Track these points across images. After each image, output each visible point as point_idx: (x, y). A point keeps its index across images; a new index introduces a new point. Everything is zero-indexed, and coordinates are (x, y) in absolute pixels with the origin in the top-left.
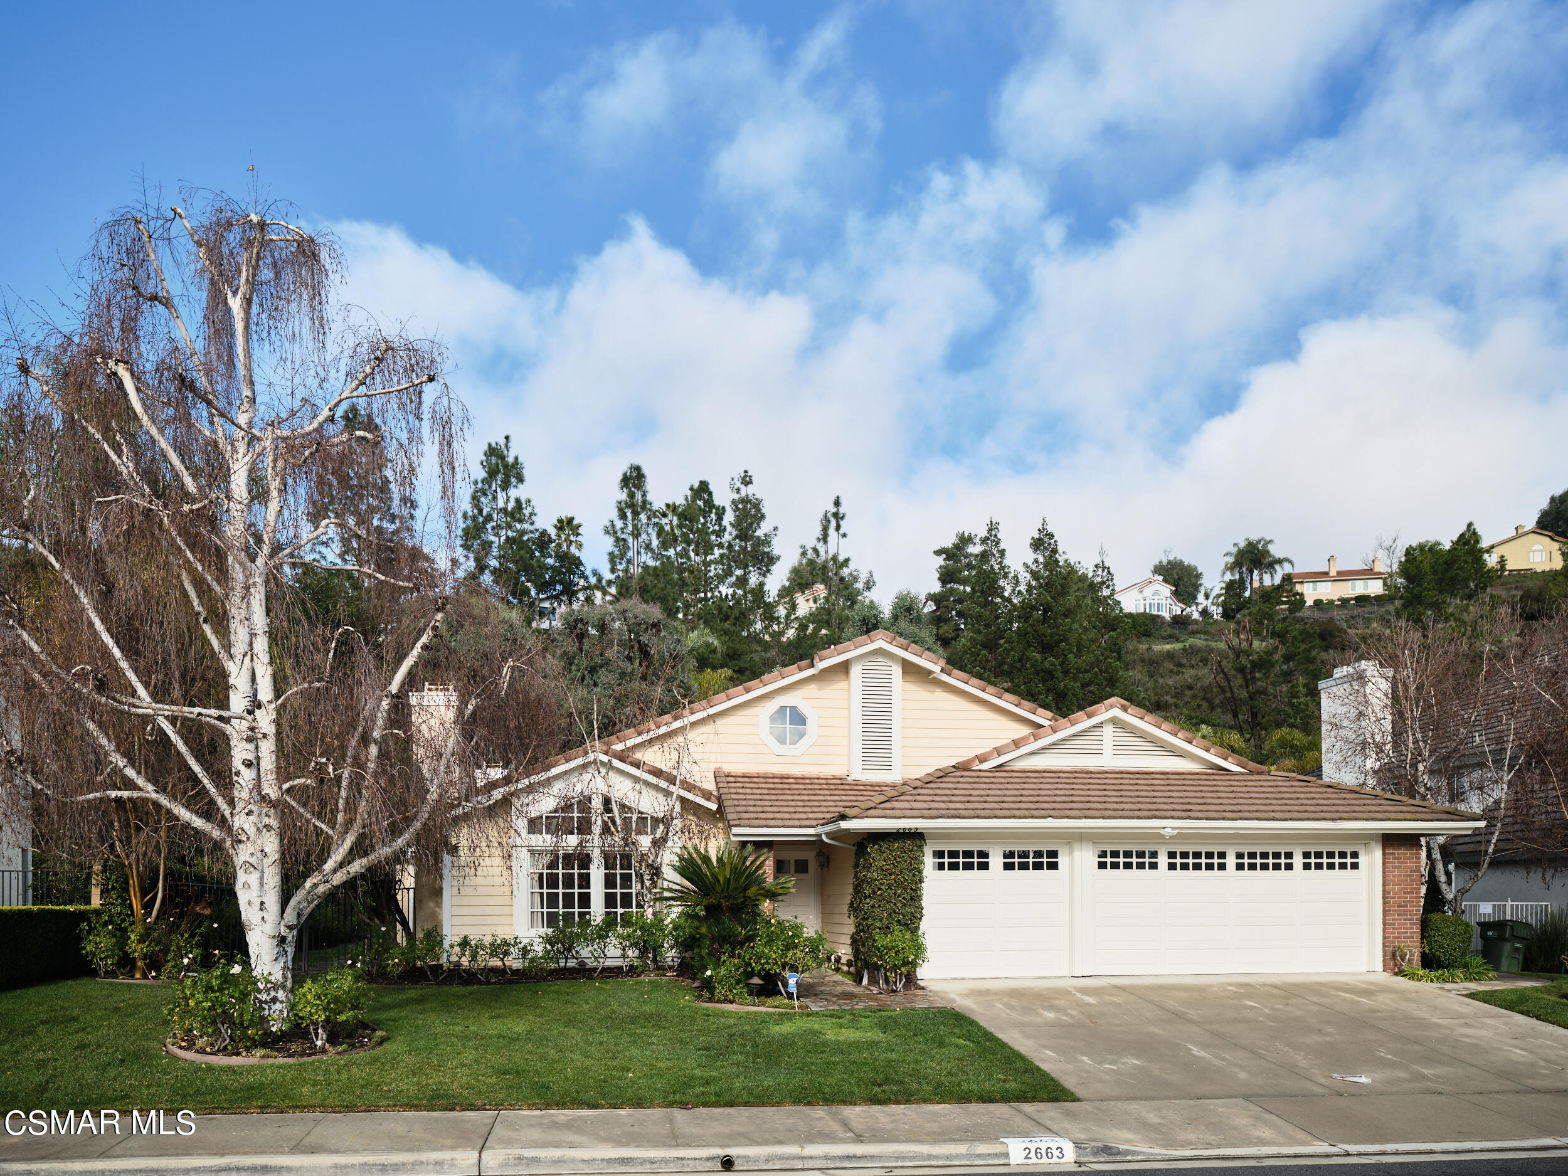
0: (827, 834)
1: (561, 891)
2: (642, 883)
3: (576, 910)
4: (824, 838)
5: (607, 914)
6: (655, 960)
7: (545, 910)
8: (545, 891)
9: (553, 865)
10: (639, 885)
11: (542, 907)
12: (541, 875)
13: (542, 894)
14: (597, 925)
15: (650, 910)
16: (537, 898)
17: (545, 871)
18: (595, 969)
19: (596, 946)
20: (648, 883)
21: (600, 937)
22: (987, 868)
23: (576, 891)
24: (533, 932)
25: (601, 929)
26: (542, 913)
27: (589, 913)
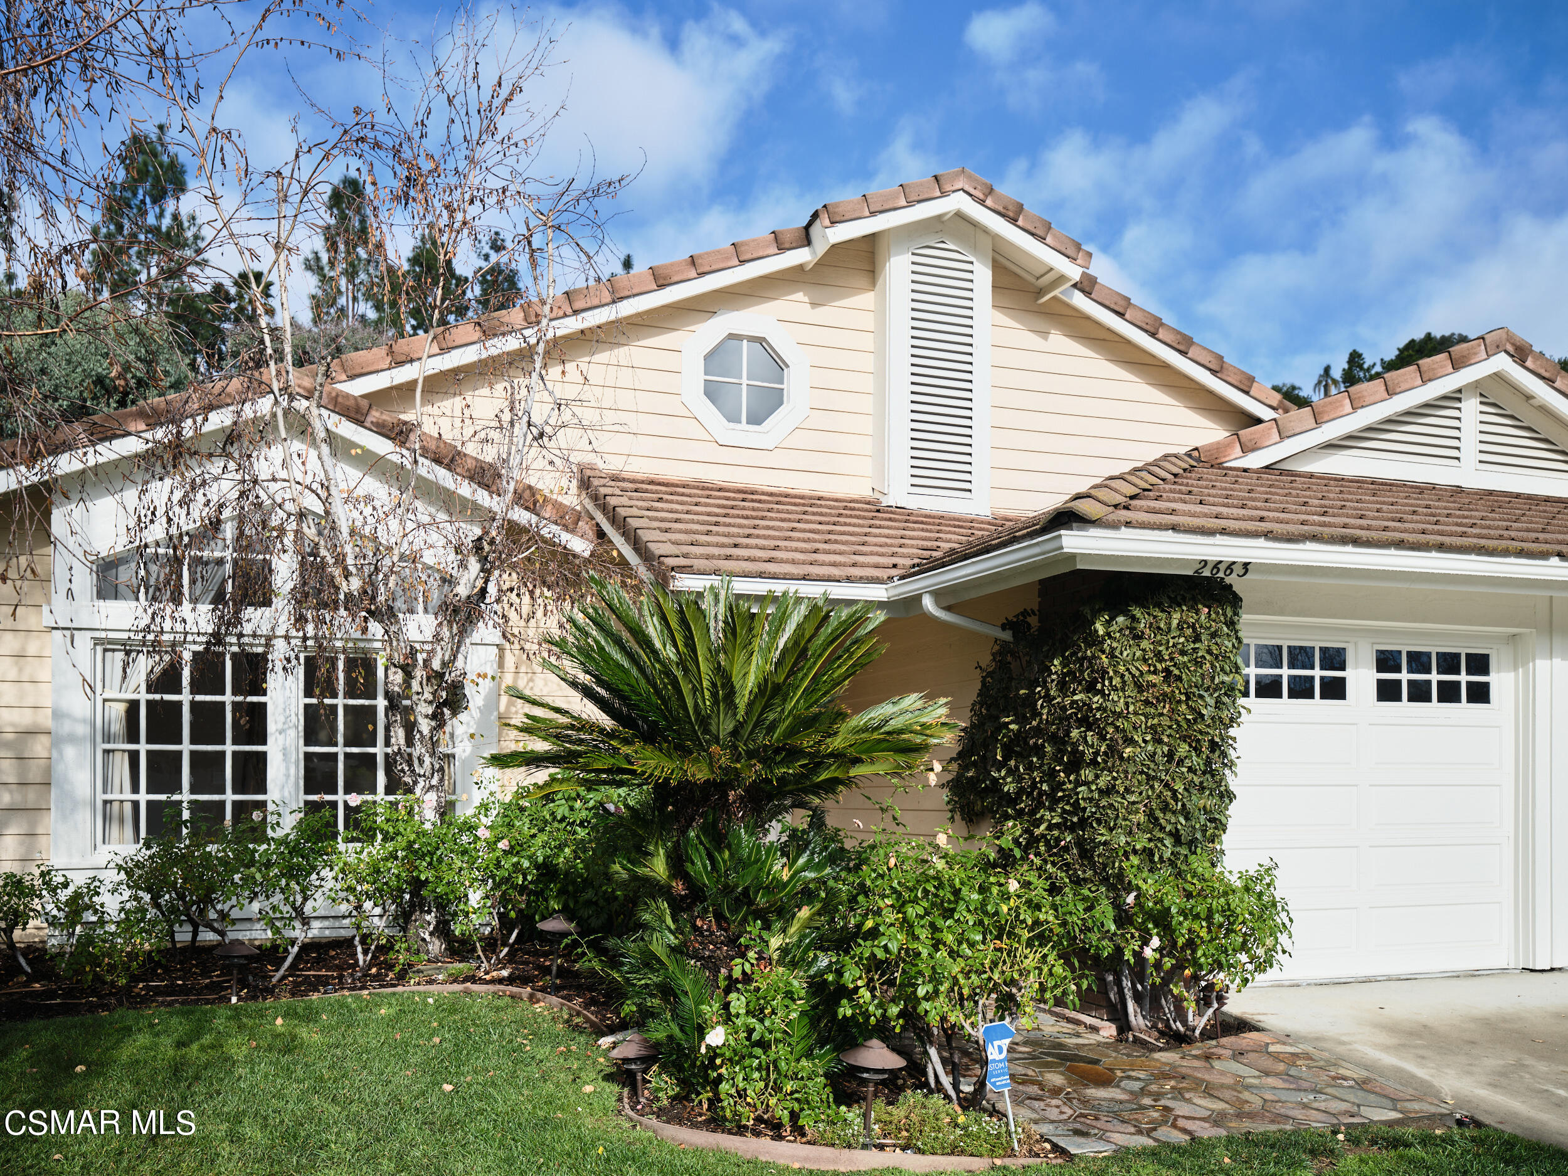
0: (937, 595)
1: (186, 747)
2: (410, 728)
3: (230, 797)
4: (928, 603)
5: (312, 808)
6: (442, 930)
7: (143, 797)
8: (143, 747)
9: (167, 680)
10: (399, 735)
11: (135, 789)
12: (133, 706)
13: (134, 757)
14: (283, 841)
15: (431, 798)
16: (121, 768)
17: (143, 697)
18: (272, 954)
19: (277, 898)
20: (425, 726)
21: (292, 873)
22: (1342, 696)
23: (229, 748)
24: (103, 855)
25: (295, 850)
26: (136, 805)
27: (262, 805)
